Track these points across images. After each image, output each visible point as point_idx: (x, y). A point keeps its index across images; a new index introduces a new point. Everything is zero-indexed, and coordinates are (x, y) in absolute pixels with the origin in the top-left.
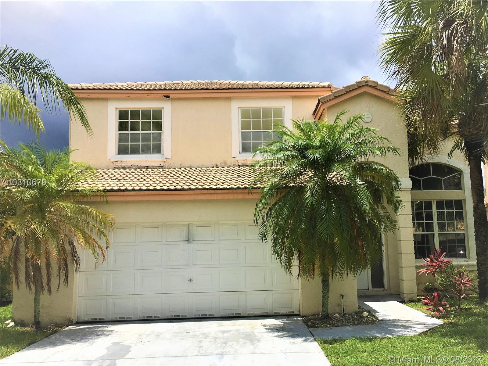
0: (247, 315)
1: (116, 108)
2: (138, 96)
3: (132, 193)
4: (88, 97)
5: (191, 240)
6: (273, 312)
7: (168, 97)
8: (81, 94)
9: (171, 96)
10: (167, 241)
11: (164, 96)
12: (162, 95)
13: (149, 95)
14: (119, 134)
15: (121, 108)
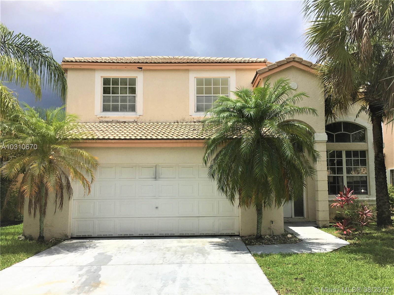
0: (199, 235)
1: (101, 77)
2: (118, 67)
3: (113, 141)
4: (80, 68)
5: (157, 177)
6: (219, 234)
7: (141, 68)
8: (74, 66)
9: (143, 68)
10: (139, 178)
11: (138, 68)
12: (136, 67)
13: (126, 67)
14: (104, 96)
15: (104, 77)
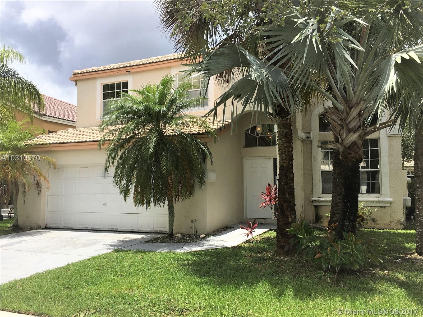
1: (101, 84)
2: (112, 73)
4: (84, 78)
5: (106, 176)
6: (153, 231)
7: (129, 72)
8: (81, 77)
9: (131, 71)
10: (93, 177)
11: (127, 72)
12: (125, 71)
13: (117, 72)
14: (104, 101)
15: (104, 83)
